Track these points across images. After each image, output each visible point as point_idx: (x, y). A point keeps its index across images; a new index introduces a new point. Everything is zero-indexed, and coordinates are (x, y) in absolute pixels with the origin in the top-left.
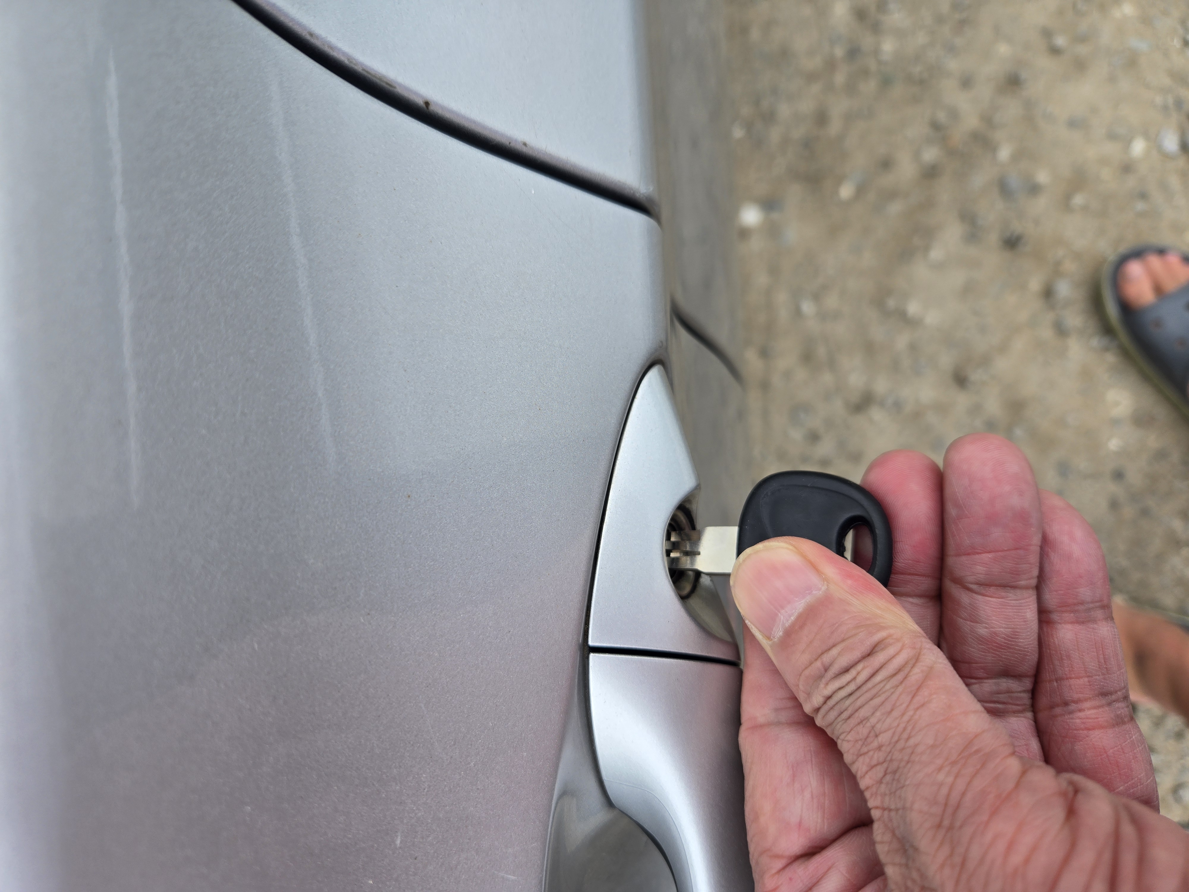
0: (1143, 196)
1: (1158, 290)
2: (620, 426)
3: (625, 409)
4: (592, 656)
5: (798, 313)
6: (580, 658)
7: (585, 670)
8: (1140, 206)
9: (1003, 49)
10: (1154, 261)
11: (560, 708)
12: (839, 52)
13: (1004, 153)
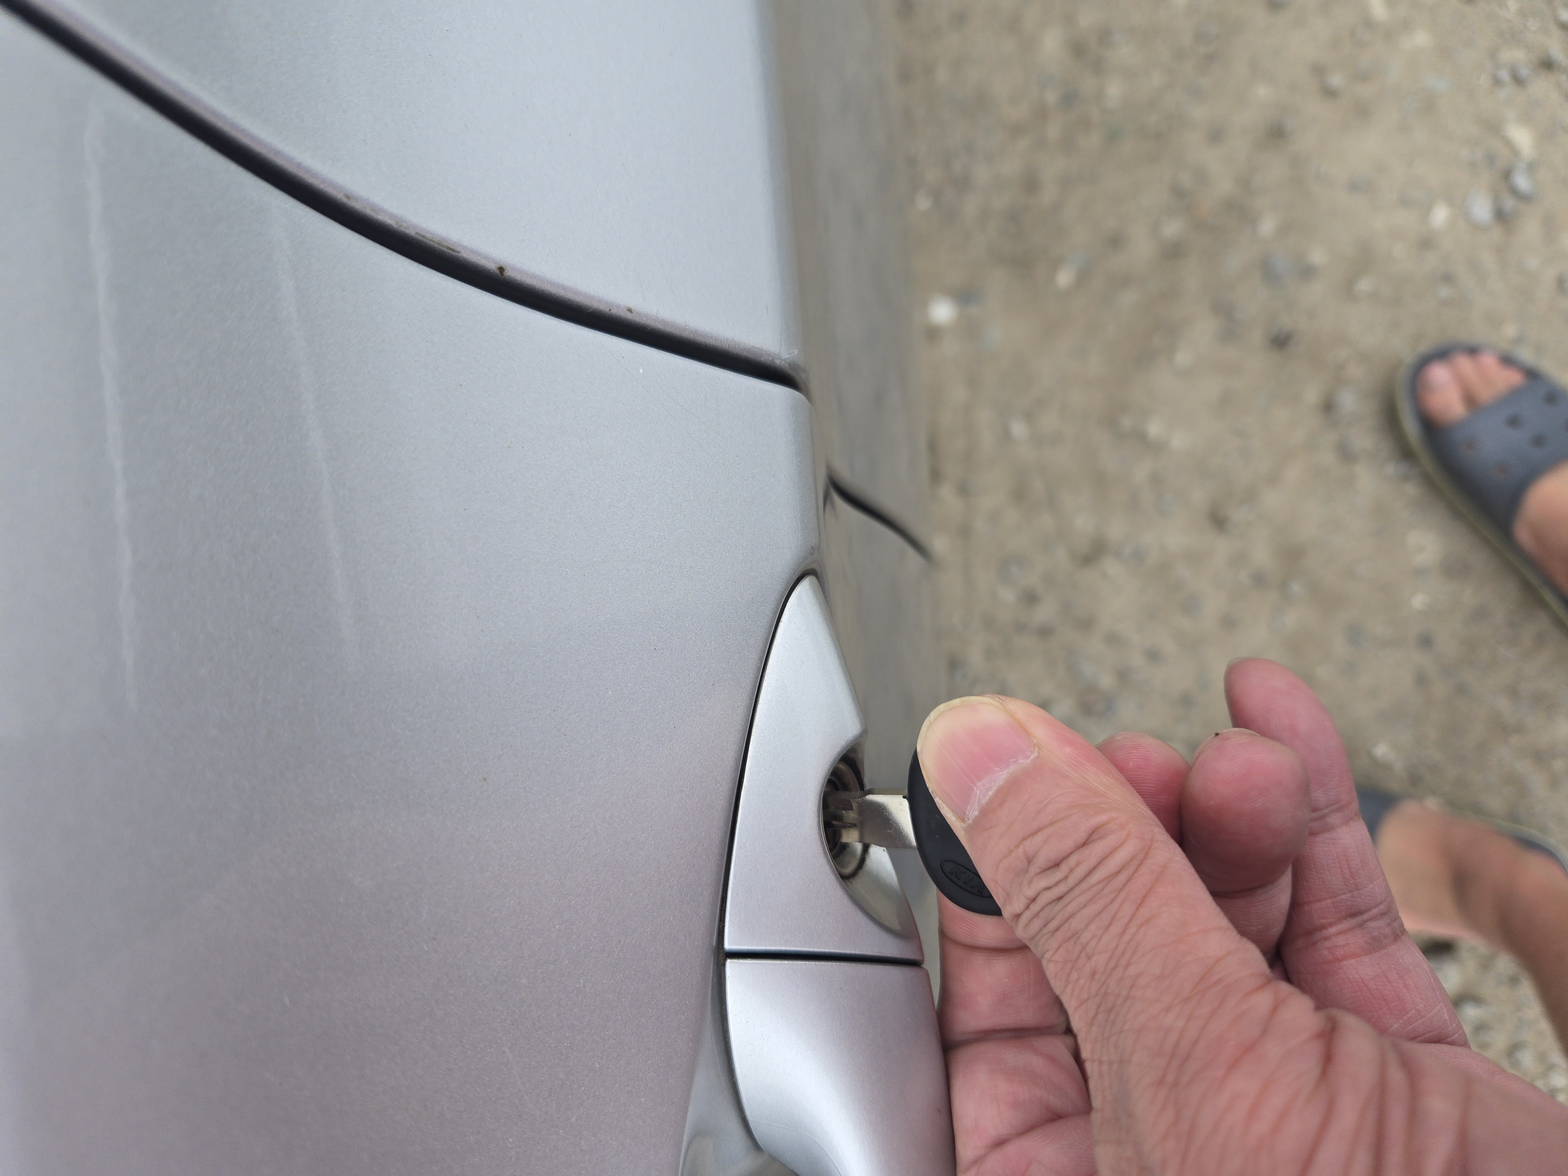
0: (1448, 278)
1: (1470, 400)
2: (761, 661)
3: (767, 639)
4: (730, 963)
5: (1006, 436)
6: (714, 966)
7: (721, 979)
8: (1444, 292)
9: (1262, 91)
10: (1464, 363)
11: (689, 1035)
12: (1051, 97)
13: (1267, 226)
